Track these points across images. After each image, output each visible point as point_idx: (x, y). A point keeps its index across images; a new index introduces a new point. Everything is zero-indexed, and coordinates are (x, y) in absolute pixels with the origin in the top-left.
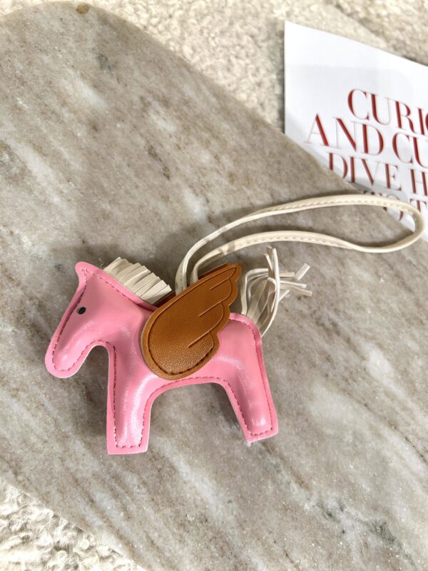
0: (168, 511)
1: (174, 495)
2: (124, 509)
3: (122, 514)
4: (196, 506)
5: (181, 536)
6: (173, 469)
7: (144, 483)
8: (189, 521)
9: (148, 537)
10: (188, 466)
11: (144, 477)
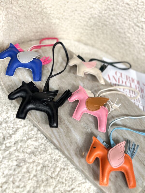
0: (69, 139)
1: (70, 136)
2: (59, 135)
3: (59, 136)
4: (75, 140)
5: (71, 145)
6: (71, 131)
7: (64, 132)
8: (73, 142)
9: (64, 143)
10: (74, 131)
11: (64, 130)
